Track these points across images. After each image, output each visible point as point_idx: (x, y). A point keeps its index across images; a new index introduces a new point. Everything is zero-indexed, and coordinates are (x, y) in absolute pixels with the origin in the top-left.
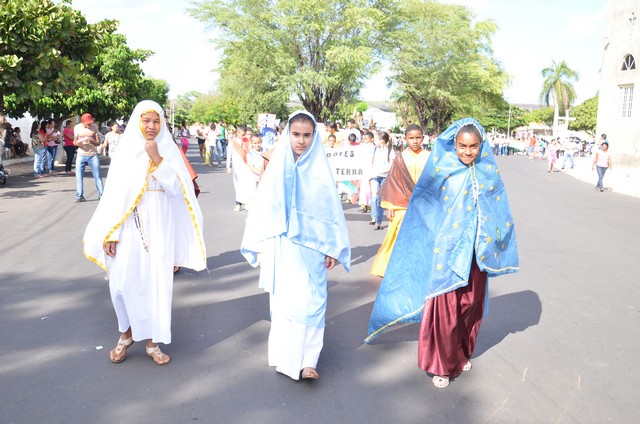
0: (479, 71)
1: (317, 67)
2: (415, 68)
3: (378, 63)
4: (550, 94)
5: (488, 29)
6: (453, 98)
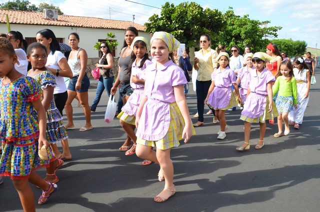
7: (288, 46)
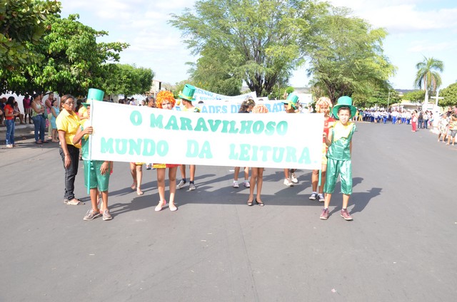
0: (372, 64)
1: (259, 61)
2: (328, 62)
3: (302, 58)
4: (423, 81)
5: (380, 35)
6: (354, 83)
7: (132, 77)
